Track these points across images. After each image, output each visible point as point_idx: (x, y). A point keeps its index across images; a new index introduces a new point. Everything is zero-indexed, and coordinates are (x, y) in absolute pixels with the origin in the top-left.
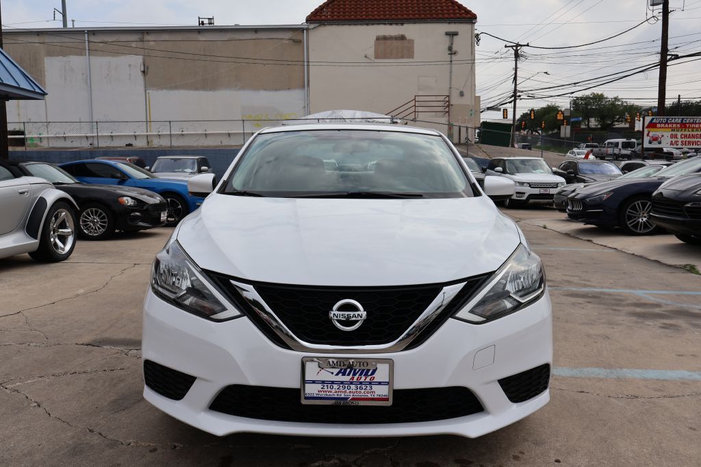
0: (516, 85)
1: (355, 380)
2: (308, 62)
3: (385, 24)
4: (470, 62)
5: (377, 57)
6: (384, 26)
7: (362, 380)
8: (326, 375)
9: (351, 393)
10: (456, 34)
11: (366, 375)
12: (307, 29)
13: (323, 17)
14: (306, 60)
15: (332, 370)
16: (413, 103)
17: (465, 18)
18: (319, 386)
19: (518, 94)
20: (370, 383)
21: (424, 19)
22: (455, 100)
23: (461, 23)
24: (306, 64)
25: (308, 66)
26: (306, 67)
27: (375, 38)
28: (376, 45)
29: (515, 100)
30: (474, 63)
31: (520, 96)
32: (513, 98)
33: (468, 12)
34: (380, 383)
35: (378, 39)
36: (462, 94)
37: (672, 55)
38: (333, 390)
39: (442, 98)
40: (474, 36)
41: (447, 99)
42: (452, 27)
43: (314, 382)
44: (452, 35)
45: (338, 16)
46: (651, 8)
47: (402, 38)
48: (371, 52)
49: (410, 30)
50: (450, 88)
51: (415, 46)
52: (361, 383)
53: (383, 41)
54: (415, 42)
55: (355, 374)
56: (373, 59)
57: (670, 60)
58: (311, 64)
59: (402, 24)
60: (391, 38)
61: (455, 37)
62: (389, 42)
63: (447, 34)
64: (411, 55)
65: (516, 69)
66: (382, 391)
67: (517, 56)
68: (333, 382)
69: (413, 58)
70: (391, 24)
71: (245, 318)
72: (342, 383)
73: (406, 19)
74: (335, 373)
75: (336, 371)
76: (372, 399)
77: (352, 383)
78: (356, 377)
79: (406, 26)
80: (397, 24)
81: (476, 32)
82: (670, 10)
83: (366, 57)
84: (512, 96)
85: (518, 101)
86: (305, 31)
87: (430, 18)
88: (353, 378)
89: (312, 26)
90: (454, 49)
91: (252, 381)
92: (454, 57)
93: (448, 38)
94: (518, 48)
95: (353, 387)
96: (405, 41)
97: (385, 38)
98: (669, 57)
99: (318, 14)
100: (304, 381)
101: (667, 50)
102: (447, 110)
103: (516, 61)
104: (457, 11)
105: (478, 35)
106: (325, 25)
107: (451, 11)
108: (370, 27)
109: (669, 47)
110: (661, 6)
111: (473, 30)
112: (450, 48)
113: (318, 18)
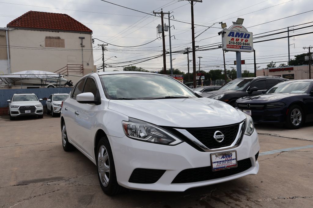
0: (104, 62)
1: (227, 159)
2: (9, 46)
3: (50, 31)
4: (91, 50)
5: (46, 46)
6: (49, 32)
7: (229, 159)
8: (219, 159)
9: (226, 165)
10: (84, 38)
11: (230, 157)
12: (8, 31)
13: (17, 25)
14: (7, 45)
15: (220, 157)
16: (66, 68)
17: (87, 31)
18: (217, 164)
19: (105, 65)
20: (231, 160)
21: (69, 30)
22: (85, 67)
23: (86, 34)
24: (8, 47)
25: (9, 48)
26: (8, 49)
27: (45, 37)
28: (45, 41)
29: (104, 68)
30: (92, 51)
31: (106, 66)
32: (103, 67)
33: (89, 29)
34: (233, 159)
35: (46, 38)
36: (88, 64)
37: (167, 52)
38: (221, 165)
39: (79, 66)
40: (92, 40)
41: (82, 66)
42: (82, 35)
43: (215, 162)
44: (82, 38)
45: (25, 26)
46: (159, 34)
47: (59, 38)
48: (43, 44)
49: (63, 35)
50: (83, 61)
51: (65, 42)
52: (228, 160)
53: (49, 39)
54: (65, 40)
55: (226, 158)
56: (44, 47)
57: (167, 53)
58: (10, 47)
59: (58, 32)
60: (53, 38)
61: (83, 40)
62: (52, 40)
63: (80, 38)
64: (63, 46)
65: (103, 54)
66: (234, 162)
67: (103, 49)
68: (220, 162)
69: (64, 47)
70: (53, 32)
71: (185, 142)
72: (223, 161)
73: (60, 30)
74: (221, 158)
75: (221, 157)
76: (232, 166)
77: (226, 161)
78: (227, 158)
79: (60, 33)
80: (56, 32)
81: (92, 38)
82: (165, 35)
83: (41, 46)
84: (102, 66)
85: (105, 68)
86: (7, 31)
87: (71, 30)
88: (226, 159)
89: (10, 29)
90: (83, 44)
91: (194, 166)
92: (83, 48)
93: (80, 40)
94: (104, 46)
95: (226, 162)
96: (60, 40)
97: (50, 38)
98: (166, 53)
99: (14, 23)
100: (211, 163)
101: (165, 50)
102: (82, 71)
103: (103, 51)
104: (83, 28)
105: (93, 39)
106: (18, 29)
107: (81, 28)
108: (42, 32)
109: (166, 49)
110: (162, 34)
111: (91, 37)
112: (81, 44)
113: (14, 25)
